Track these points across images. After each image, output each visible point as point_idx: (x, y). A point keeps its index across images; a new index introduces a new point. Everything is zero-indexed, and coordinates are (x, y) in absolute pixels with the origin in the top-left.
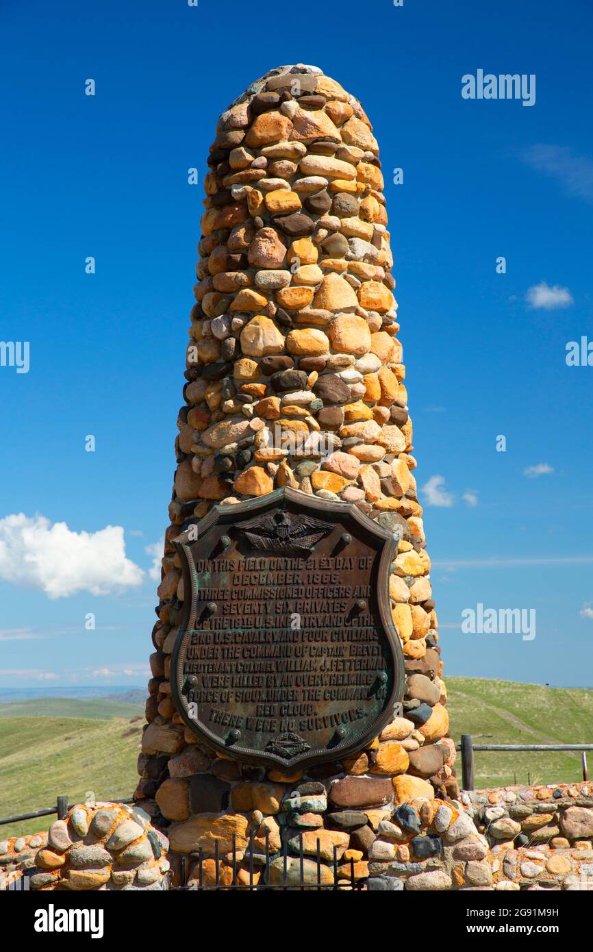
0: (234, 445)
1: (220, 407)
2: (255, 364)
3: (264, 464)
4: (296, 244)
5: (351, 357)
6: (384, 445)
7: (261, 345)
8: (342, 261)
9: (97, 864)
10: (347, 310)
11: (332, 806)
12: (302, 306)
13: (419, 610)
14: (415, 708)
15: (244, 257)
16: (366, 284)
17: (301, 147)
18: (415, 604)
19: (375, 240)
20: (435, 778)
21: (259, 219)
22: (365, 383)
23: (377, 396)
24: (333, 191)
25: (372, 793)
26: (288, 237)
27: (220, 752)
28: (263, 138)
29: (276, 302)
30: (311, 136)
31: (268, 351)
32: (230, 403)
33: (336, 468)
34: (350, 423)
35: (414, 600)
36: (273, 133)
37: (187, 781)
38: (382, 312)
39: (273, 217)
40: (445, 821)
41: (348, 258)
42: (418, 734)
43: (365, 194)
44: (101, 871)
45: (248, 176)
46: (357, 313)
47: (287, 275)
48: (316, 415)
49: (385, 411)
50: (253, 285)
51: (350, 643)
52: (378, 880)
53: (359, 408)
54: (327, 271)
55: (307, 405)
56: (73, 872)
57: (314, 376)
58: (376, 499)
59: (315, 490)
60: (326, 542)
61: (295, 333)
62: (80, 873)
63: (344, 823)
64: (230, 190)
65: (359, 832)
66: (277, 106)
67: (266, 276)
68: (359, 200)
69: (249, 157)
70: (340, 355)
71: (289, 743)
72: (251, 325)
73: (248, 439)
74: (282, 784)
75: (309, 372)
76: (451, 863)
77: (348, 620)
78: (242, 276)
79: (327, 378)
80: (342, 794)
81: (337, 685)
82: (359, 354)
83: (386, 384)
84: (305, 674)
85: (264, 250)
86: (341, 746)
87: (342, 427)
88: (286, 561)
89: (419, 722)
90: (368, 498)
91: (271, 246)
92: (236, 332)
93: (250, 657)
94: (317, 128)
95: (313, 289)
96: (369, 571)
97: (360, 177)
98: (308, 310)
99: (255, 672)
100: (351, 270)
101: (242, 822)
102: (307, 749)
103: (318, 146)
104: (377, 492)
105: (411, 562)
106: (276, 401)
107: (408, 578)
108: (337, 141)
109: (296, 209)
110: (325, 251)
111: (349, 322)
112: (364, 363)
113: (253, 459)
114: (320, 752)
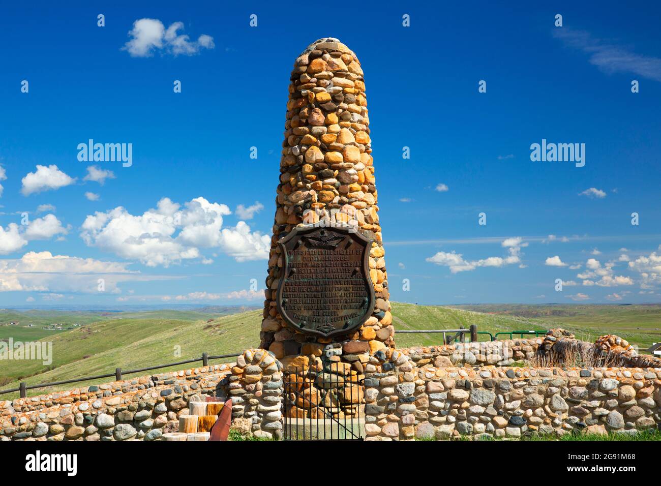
0: (303, 201)
1: (296, 185)
2: (311, 167)
4: (329, 115)
5: (352, 164)
6: (366, 202)
7: (314, 159)
8: (348, 123)
9: (256, 373)
10: (351, 144)
11: (344, 353)
12: (331, 142)
13: (380, 271)
14: (378, 313)
15: (307, 121)
16: (359, 132)
17: (331, 74)
18: (379, 269)
19: (362, 113)
20: (386, 342)
21: (313, 105)
22: (358, 175)
23: (363, 181)
24: (345, 93)
25: (361, 347)
26: (325, 112)
27: (298, 331)
28: (315, 70)
29: (320, 140)
30: (335, 69)
31: (317, 161)
32: (301, 183)
34: (352, 192)
35: (378, 267)
36: (319, 68)
37: (283, 342)
38: (365, 144)
39: (319, 104)
40: (396, 356)
41: (351, 122)
42: (379, 323)
43: (358, 94)
44: (258, 375)
45: (309, 86)
46: (355, 145)
47: (325, 129)
48: (337, 189)
49: (366, 187)
50: (311, 133)
52: (369, 379)
53: (356, 186)
54: (342, 127)
55: (334, 185)
56: (247, 376)
57: (337, 172)
58: (362, 225)
61: (329, 154)
62: (250, 376)
63: (349, 360)
64: (301, 92)
65: (355, 363)
66: (320, 56)
67: (316, 129)
68: (356, 96)
69: (309, 78)
70: (347, 163)
71: (327, 327)
72: (310, 150)
73: (309, 199)
74: (323, 344)
75: (334, 170)
76: (398, 372)
77: (352, 276)
78: (306, 129)
79: (342, 173)
80: (348, 348)
82: (355, 163)
83: (367, 176)
85: (315, 118)
86: (348, 328)
87: (349, 194)
89: (380, 319)
91: (318, 116)
92: (303, 153)
94: (338, 66)
95: (336, 135)
97: (356, 87)
98: (334, 144)
100: (353, 127)
101: (306, 359)
103: (338, 74)
104: (363, 222)
105: (377, 251)
106: (320, 183)
107: (376, 258)
108: (346, 71)
109: (329, 101)
110: (341, 118)
111: (351, 149)
112: (357, 166)
113: (311, 208)
114: (339, 331)
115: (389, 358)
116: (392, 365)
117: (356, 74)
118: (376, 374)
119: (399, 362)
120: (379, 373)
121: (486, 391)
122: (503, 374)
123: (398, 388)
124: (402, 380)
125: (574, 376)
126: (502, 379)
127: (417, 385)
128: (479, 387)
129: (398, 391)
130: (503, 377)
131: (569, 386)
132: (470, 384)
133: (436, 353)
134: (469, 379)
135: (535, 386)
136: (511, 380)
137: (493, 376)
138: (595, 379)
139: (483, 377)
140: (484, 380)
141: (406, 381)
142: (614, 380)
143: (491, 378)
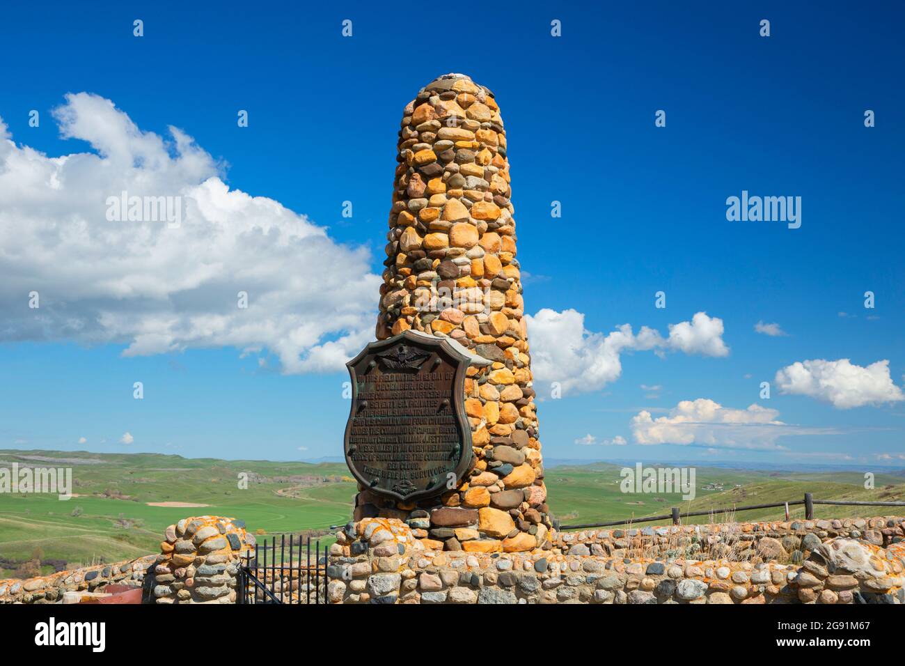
0: (392, 306)
1: (389, 283)
2: (405, 256)
3: (405, 317)
4: (431, 182)
5: (463, 249)
7: (407, 245)
8: (460, 191)
9: (187, 551)
10: (462, 220)
11: (433, 526)
12: (432, 219)
13: (509, 405)
14: (497, 466)
15: (406, 191)
16: (477, 204)
17: (436, 123)
18: (505, 402)
19: (487, 176)
20: (513, 511)
21: (412, 168)
22: (472, 265)
23: (482, 273)
24: (456, 149)
26: (426, 178)
28: (417, 120)
29: (418, 218)
30: (442, 116)
31: (412, 248)
32: (392, 280)
33: (447, 319)
35: (503, 399)
36: (421, 117)
38: (488, 220)
39: (418, 166)
40: (369, 533)
41: (464, 189)
42: (500, 482)
43: (481, 148)
44: (190, 555)
45: (408, 143)
46: (469, 222)
47: (425, 201)
49: (487, 282)
50: (408, 210)
51: (439, 426)
52: (332, 566)
53: (467, 280)
54: (449, 197)
55: (430, 280)
57: (437, 262)
58: (474, 337)
59: (433, 332)
60: (427, 364)
61: (428, 237)
62: (179, 556)
63: (438, 535)
64: (402, 152)
65: (448, 541)
66: (427, 100)
68: (475, 152)
69: (409, 132)
70: (454, 248)
71: (404, 486)
72: (404, 233)
73: (398, 302)
74: (405, 511)
75: (434, 259)
76: (373, 558)
77: (439, 412)
78: (403, 203)
79: (445, 262)
80: (438, 518)
81: (433, 451)
82: (468, 247)
83: (489, 265)
84: (414, 444)
85: (413, 187)
86: (433, 488)
88: (405, 376)
89: (502, 475)
90: (468, 336)
91: (417, 185)
92: (398, 238)
93: (385, 434)
94: (446, 111)
95: (440, 209)
96: (451, 381)
98: (437, 222)
99: (387, 443)
100: (466, 196)
102: (415, 490)
103: (448, 122)
104: (476, 332)
105: (502, 376)
106: (413, 278)
107: (499, 386)
108: (463, 118)
109: (434, 161)
110: (450, 184)
111: (462, 227)
112: (471, 252)
113: (401, 315)
114: (421, 492)
115: (361, 535)
116: (364, 545)
117: (479, 120)
118: (341, 558)
119: (373, 540)
120: (347, 556)
121: (501, 591)
122: (529, 565)
123: (370, 582)
124: (376, 569)
125: (636, 572)
126: (526, 574)
127: (404, 578)
128: (493, 584)
129: (370, 587)
130: (528, 571)
131: (626, 590)
132: (478, 580)
133: (760, 533)
134: (477, 571)
135: (575, 586)
136: (539, 575)
137: (513, 568)
138: (668, 578)
139: (499, 570)
140: (500, 573)
141: (381, 571)
142: (700, 582)
143: (511, 571)
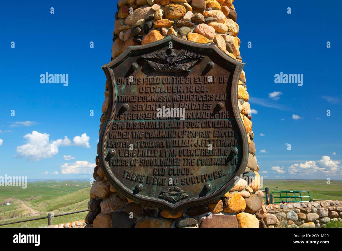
0: (142, 20)
1: (135, 3)
3: (159, 29)
13: (246, 118)
14: (247, 172)
18: (244, 115)
27: (129, 198)
33: (202, 32)
34: (209, 10)
37: (110, 215)
42: (249, 188)
51: (214, 129)
60: (198, 67)
71: (174, 192)
73: (150, 16)
77: (213, 115)
81: (206, 156)
84: (185, 148)
86: (209, 195)
87: (205, 11)
88: (173, 78)
93: (150, 138)
96: (225, 85)
99: (153, 147)
102: (186, 197)
104: (225, 48)
107: (241, 99)
113: (153, 27)
114: (194, 199)
